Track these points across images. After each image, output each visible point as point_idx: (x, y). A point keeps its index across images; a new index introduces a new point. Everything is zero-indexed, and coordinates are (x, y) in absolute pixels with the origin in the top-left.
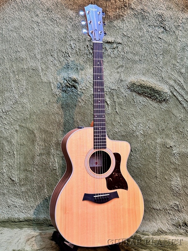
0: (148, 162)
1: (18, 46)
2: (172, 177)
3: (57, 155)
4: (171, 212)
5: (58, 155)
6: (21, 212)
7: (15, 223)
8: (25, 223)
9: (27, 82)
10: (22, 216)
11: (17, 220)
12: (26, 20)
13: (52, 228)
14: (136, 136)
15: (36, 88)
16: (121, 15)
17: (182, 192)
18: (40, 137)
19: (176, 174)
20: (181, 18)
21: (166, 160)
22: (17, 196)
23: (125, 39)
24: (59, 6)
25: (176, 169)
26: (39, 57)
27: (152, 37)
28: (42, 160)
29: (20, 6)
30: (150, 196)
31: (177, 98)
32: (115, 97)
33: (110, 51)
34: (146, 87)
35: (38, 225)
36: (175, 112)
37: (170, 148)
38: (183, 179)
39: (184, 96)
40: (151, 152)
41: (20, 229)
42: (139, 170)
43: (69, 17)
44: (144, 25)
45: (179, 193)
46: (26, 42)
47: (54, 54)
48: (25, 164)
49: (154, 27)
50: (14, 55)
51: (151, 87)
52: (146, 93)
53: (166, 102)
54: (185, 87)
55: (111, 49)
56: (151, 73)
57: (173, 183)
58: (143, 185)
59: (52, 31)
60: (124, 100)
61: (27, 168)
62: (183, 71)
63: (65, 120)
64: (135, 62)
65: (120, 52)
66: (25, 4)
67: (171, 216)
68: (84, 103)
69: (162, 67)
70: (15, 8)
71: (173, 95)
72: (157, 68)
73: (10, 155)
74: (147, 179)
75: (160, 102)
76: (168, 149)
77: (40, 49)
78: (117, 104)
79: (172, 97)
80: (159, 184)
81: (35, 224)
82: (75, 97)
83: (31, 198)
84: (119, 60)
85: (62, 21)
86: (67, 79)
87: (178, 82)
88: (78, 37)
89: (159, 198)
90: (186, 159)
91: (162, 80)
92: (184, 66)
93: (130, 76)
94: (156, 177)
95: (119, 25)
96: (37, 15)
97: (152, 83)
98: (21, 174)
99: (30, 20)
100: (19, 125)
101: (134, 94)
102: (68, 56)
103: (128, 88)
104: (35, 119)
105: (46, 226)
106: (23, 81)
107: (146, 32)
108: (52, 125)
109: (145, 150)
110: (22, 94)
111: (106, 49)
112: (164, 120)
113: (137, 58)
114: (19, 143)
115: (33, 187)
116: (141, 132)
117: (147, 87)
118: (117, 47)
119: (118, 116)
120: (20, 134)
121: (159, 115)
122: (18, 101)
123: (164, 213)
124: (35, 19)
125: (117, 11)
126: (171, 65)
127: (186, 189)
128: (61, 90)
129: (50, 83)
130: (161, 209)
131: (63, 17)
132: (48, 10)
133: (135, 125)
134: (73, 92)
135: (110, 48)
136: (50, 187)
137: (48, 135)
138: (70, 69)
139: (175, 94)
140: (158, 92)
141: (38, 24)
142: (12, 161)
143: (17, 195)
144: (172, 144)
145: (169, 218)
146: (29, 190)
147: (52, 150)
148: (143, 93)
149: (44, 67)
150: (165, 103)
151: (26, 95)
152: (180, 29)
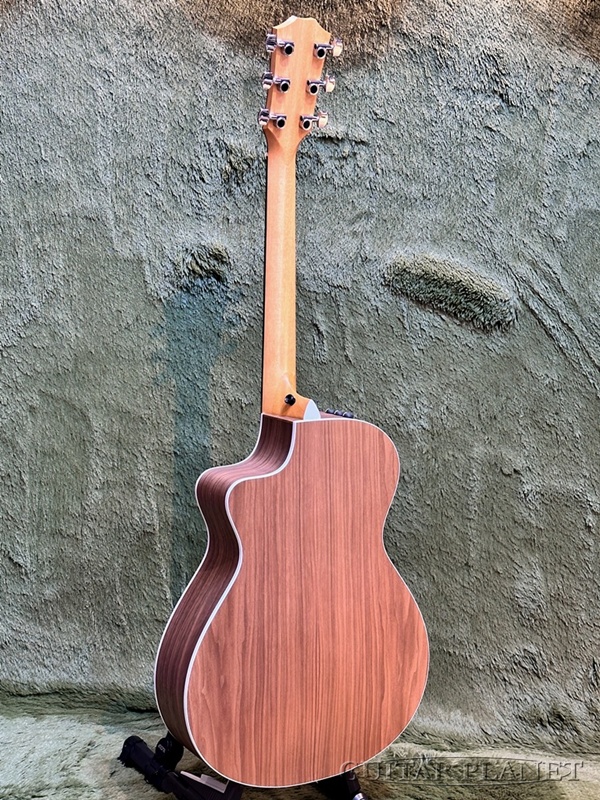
0: (444, 518)
1: (41, 145)
2: (517, 567)
3: (157, 488)
4: (512, 677)
5: (161, 490)
6: (40, 664)
7: (19, 698)
8: (50, 701)
9: (69, 258)
10: (45, 678)
11: (25, 691)
12: (68, 65)
13: (135, 717)
14: (405, 434)
15: (97, 279)
16: (369, 54)
17: (548, 615)
18: (106, 430)
19: (532, 559)
20: (559, 67)
21: (499, 513)
22: (28, 614)
23: (380, 129)
24: (173, 21)
25: (530, 543)
26: (107, 179)
27: (463, 124)
28: (109, 504)
29: (52, 21)
30: (446, 624)
31: (539, 319)
32: (344, 312)
33: (330, 165)
34: (442, 282)
35: (93, 705)
36: (531, 362)
37: (514, 476)
38: (551, 573)
39: (563, 312)
40: (452, 485)
41: (34, 719)
42: (413, 541)
43: (205, 56)
44: (439, 87)
45: (537, 617)
46: (68, 132)
47: (154, 171)
48: (57, 514)
49: (472, 94)
50: (28, 173)
51: (458, 282)
52: (441, 302)
53: (505, 332)
54: (565, 284)
55: (336, 159)
56: (459, 238)
57: (519, 585)
58: (426, 589)
59: (150, 100)
60: (372, 320)
61: (64, 528)
62: (560, 233)
63: (185, 380)
64: (407, 202)
65: (363, 171)
66: (69, 14)
67: (510, 690)
68: (245, 328)
69: (495, 221)
70: (37, 25)
71: (525, 308)
72: (476, 224)
73: (9, 483)
74: (439, 572)
75: (485, 329)
76: (508, 480)
77: (113, 155)
78: (348, 331)
79: (524, 316)
80: (478, 590)
81: (82, 702)
82: (218, 307)
83: (72, 621)
84: (359, 196)
85: (183, 69)
86: (194, 251)
87: (542, 267)
88: (230, 119)
89: (477, 631)
90: (562, 510)
91: (494, 260)
92: (564, 218)
93: (394, 245)
94: (467, 564)
95: (360, 85)
96: (106, 49)
97: (460, 269)
98: (44, 545)
99: (83, 65)
100: (41, 393)
101: (404, 303)
102: (198, 177)
103: (387, 285)
104: (91, 376)
105: (118, 712)
106: (55, 255)
107: (445, 107)
108: (143, 395)
109: (434, 479)
110: (53, 296)
111: (319, 161)
112: (496, 388)
113: (415, 190)
114: (39, 449)
115: (81, 588)
116: (423, 423)
117: (445, 282)
118: (355, 154)
119: (352, 370)
120: (44, 420)
121: (479, 371)
122: (39, 315)
123: (489, 679)
124: (100, 60)
125: (357, 40)
126: (521, 214)
127: (560, 605)
128: (173, 286)
129: (140, 261)
130: (481, 668)
131: (187, 55)
132: (139, 32)
133: (404, 399)
134: (211, 291)
135: (331, 157)
136: (132, 587)
137: (130, 425)
138: (205, 219)
139: (533, 305)
140: (479, 299)
141: (107, 77)
142: (15, 503)
143: (30, 612)
144: (520, 463)
145: (506, 695)
146: (68, 598)
147: (143, 473)
148: (430, 302)
149: (122, 211)
150: (499, 334)
151: (66, 299)
152: (553, 101)
